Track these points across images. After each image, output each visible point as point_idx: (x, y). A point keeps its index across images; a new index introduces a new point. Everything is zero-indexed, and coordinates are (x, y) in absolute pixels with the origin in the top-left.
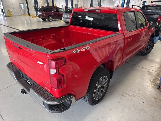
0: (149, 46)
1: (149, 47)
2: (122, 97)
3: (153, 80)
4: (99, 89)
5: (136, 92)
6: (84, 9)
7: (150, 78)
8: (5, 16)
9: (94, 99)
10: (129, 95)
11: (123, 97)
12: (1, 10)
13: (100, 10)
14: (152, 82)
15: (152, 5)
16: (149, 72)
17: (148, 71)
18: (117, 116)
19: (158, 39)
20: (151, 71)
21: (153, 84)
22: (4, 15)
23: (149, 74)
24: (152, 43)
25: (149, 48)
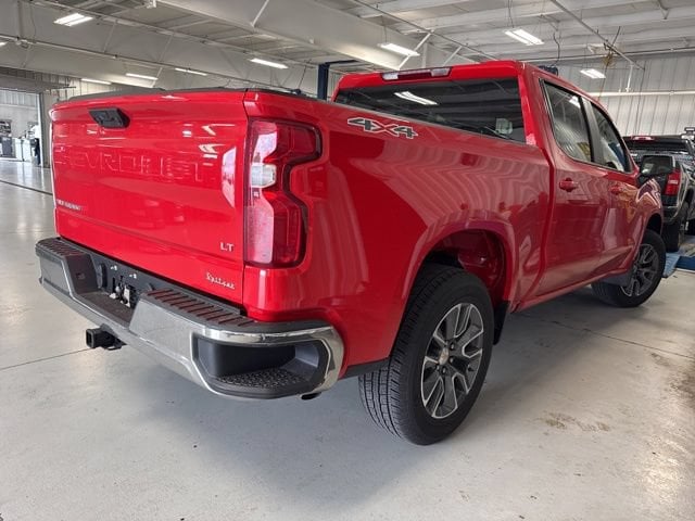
0: (644, 266)
1: (645, 270)
2: (547, 428)
3: (683, 382)
4: (444, 367)
5: (611, 418)
6: (382, 74)
7: (666, 376)
8: (42, 164)
9: (425, 402)
10: (579, 424)
11: (555, 430)
12: (32, 145)
13: (448, 70)
14: (679, 388)
15: (637, 138)
16: (658, 358)
17: (654, 355)
18: (531, 494)
19: (674, 263)
20: (666, 355)
21: (682, 396)
22: (39, 162)
23: (658, 362)
24: (656, 254)
25: (647, 274)
